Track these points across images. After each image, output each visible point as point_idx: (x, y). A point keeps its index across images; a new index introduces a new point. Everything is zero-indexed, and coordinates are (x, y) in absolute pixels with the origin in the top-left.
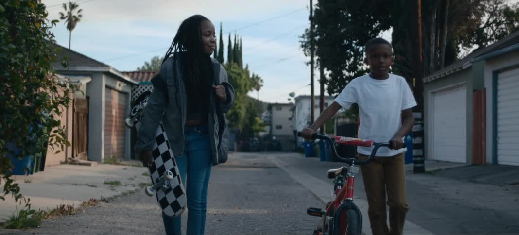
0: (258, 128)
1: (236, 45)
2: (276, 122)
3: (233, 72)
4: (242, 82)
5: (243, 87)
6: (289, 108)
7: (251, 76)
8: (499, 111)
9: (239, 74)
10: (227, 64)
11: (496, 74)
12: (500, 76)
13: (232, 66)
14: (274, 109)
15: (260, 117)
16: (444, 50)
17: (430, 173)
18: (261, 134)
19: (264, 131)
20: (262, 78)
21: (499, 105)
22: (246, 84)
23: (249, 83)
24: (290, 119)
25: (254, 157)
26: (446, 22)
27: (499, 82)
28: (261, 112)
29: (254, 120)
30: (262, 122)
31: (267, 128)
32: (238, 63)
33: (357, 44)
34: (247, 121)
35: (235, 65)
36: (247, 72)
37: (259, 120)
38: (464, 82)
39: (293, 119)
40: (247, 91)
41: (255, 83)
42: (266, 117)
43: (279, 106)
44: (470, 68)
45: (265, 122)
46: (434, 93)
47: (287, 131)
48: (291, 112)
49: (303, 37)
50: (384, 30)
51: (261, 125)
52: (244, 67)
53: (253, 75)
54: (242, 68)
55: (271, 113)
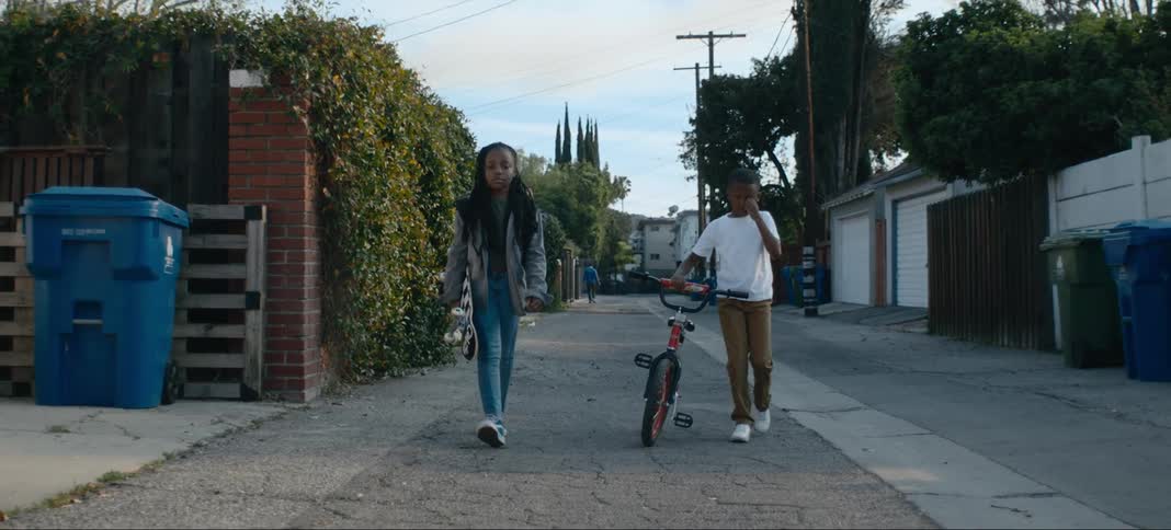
0: (623, 257)
1: (589, 134)
2: (649, 250)
3: (586, 177)
4: (599, 191)
5: (600, 198)
6: (670, 227)
7: (612, 181)
8: (899, 245)
9: (594, 180)
10: (576, 165)
11: (895, 203)
12: (900, 205)
13: (585, 168)
14: (647, 229)
15: (626, 241)
16: (856, 166)
17: (824, 317)
18: (628, 267)
19: (633, 262)
20: (628, 178)
21: (899, 239)
22: (605, 194)
23: (609, 192)
24: (671, 244)
25: (615, 302)
26: (858, 131)
27: (899, 212)
28: (628, 232)
29: (617, 246)
30: (629, 247)
31: (637, 258)
32: (593, 164)
33: (753, 154)
34: (608, 249)
35: (590, 166)
36: (606, 175)
37: (625, 246)
38: (867, 210)
39: (676, 245)
40: (606, 204)
41: (618, 189)
42: (636, 241)
43: (656, 223)
44: (871, 195)
45: (634, 248)
46: (842, 219)
47: (666, 262)
48: (673, 234)
49: (682, 145)
50: (786, 136)
51: (629, 253)
52: (602, 168)
53: (616, 180)
54: (599, 170)
55: (643, 235)
